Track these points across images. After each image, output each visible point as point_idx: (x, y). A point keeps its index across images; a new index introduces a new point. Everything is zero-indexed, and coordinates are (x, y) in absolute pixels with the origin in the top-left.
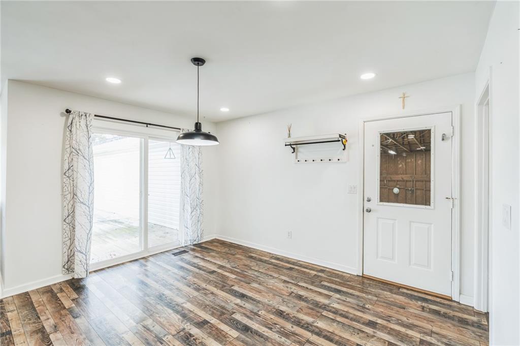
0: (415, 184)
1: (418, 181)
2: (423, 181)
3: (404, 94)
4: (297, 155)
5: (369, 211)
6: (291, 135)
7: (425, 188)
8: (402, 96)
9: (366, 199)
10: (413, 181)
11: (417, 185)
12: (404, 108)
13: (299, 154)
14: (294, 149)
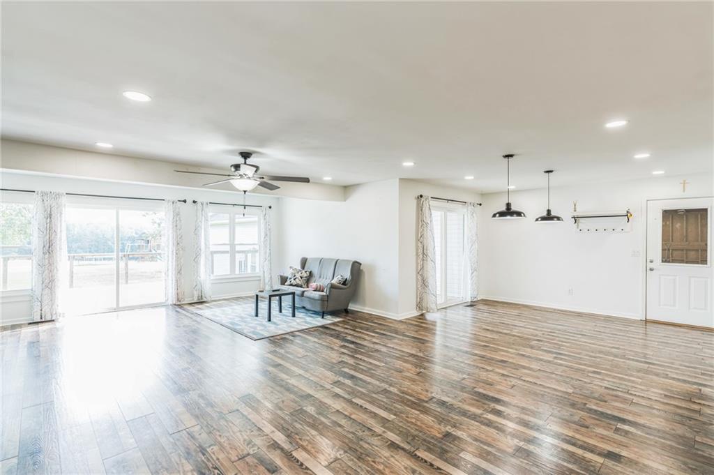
0: (672, 254)
1: (676, 250)
2: (683, 250)
3: (684, 181)
4: (578, 225)
5: (651, 270)
6: (577, 210)
7: (687, 258)
8: (682, 182)
9: (648, 261)
10: (669, 250)
11: (674, 255)
12: (684, 191)
13: (580, 224)
14: (576, 220)
